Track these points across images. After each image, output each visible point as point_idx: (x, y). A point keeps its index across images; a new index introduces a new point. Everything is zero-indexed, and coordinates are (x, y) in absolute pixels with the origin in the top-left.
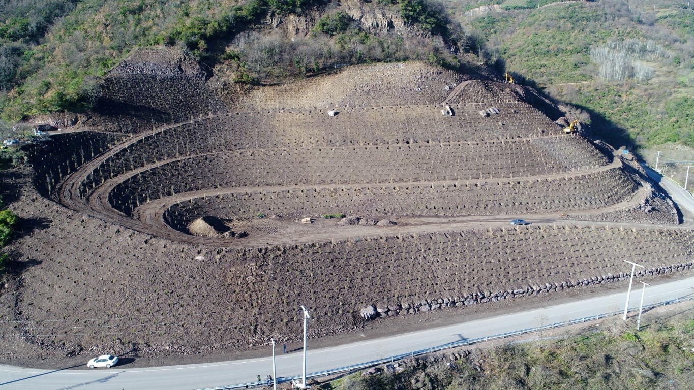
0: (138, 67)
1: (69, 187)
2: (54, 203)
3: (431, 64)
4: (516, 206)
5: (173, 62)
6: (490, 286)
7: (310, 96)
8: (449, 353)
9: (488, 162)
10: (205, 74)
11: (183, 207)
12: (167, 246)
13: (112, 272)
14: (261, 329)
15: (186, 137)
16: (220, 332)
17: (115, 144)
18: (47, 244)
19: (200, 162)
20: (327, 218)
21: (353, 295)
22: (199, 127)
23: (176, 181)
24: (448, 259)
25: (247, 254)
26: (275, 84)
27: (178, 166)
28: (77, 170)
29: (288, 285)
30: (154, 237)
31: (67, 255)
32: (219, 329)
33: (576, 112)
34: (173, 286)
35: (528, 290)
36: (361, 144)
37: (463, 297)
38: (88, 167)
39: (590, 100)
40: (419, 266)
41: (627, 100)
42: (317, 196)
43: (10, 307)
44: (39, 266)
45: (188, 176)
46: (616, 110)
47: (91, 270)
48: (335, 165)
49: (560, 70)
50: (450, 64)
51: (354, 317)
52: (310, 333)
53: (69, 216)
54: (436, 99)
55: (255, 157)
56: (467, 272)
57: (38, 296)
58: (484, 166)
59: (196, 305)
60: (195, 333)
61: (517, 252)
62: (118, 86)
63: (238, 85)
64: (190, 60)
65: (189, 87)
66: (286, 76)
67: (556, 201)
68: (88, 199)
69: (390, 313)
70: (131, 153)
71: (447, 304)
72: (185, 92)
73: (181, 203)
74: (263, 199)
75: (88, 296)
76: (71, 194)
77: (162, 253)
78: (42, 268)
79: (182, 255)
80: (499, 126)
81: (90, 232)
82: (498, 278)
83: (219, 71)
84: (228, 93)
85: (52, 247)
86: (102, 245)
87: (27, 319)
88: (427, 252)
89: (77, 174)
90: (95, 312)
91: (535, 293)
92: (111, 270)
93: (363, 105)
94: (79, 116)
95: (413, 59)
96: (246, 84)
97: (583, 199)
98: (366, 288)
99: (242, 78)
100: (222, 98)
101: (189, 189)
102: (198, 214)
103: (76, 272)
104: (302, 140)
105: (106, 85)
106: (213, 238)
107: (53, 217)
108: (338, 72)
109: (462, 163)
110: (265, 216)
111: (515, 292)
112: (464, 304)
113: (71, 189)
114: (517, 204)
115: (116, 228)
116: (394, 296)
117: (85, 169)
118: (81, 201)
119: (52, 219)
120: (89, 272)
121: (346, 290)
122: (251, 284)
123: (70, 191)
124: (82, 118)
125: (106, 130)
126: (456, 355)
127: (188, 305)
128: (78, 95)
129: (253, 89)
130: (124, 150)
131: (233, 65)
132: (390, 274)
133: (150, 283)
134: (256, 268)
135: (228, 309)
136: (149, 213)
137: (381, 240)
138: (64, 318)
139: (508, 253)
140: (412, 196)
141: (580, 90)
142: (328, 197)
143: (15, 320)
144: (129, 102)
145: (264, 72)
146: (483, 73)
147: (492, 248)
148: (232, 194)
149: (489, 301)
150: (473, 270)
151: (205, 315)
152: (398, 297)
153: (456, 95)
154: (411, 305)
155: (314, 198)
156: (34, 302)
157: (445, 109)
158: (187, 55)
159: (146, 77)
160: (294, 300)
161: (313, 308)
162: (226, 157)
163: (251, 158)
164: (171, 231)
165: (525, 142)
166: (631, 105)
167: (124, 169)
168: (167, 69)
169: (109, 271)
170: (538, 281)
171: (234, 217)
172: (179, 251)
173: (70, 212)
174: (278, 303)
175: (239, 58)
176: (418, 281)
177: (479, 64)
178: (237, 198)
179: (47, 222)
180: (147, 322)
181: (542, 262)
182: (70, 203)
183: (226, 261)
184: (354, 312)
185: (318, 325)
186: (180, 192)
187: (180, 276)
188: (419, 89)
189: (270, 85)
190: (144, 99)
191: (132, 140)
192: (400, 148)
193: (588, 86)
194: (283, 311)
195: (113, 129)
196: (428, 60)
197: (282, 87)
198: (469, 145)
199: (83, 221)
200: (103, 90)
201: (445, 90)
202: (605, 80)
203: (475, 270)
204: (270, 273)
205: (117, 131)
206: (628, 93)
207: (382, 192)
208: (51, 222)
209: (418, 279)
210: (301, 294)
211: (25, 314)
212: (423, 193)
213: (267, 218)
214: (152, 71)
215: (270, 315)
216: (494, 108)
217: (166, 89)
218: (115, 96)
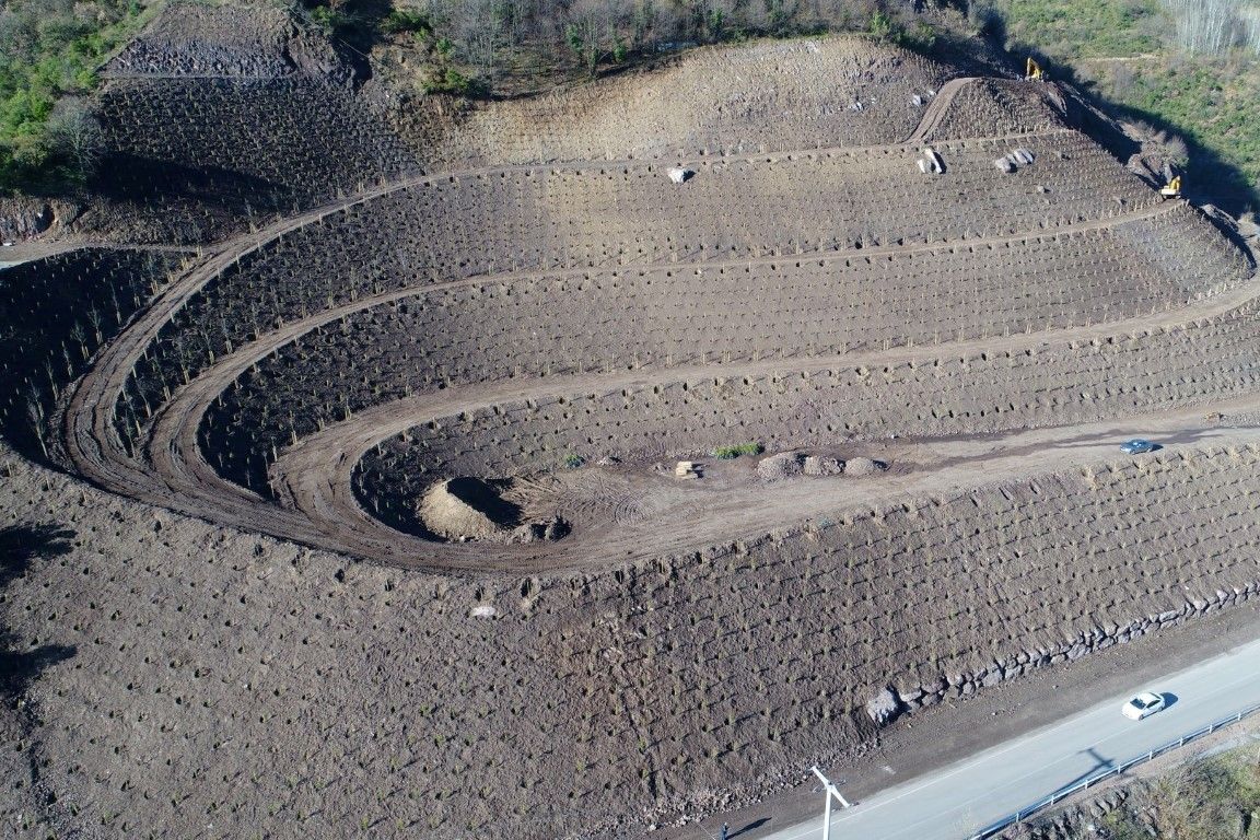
0: (176, 56)
1: (84, 424)
2: (65, 479)
3: (876, 41)
4: (1113, 399)
5: (266, 41)
6: (1113, 609)
7: (612, 125)
8: (1086, 797)
9: (1035, 290)
10: (353, 73)
11: (390, 455)
12: (397, 583)
13: (271, 666)
14: (665, 781)
15: (340, 250)
16: (573, 803)
17: (165, 281)
18: (75, 597)
19: (389, 317)
20: (725, 456)
21: (844, 668)
22: (365, 219)
23: (346, 378)
24: (1020, 554)
25: (592, 590)
26: (524, 96)
27: (341, 333)
28: (91, 369)
29: (701, 659)
30: (357, 561)
31: (139, 625)
32: (571, 795)
33: (1155, 138)
34: (433, 691)
35: (1186, 609)
36: (757, 253)
37: (1065, 643)
38: (118, 356)
39: (1161, 98)
40: (965, 577)
41: (1235, 98)
42: (690, 398)
43: (18, 785)
44: (70, 663)
45: (372, 359)
46: (1214, 120)
47: (212, 663)
48: (711, 313)
49: (1094, 25)
50: (916, 40)
51: (857, 723)
52: (774, 776)
53: (117, 514)
54: (896, 130)
55: (518, 297)
56: (1064, 581)
57: (86, 747)
58: (1030, 300)
59: (502, 738)
60: (515, 812)
61: (1149, 520)
62: (139, 116)
63: (437, 101)
64: (308, 35)
65: (318, 108)
66: (548, 74)
67: (1188, 380)
68: (147, 456)
69: (926, 700)
70: (214, 305)
71: (1036, 662)
72: (311, 122)
73: (384, 444)
74: (570, 416)
75: (222, 736)
76: (98, 442)
77: (387, 604)
78: (79, 667)
79: (438, 605)
80: (1038, 193)
81: (184, 555)
82: (1125, 588)
83: (385, 62)
84: (415, 121)
85: (93, 606)
86: (224, 592)
87: (75, 814)
88: (974, 539)
89: (94, 380)
90: (253, 780)
91: (1198, 613)
92: (266, 660)
93: (740, 148)
94: (54, 206)
95: (839, 30)
96: (456, 96)
97: (1237, 369)
98: (868, 647)
99: (443, 81)
100: (403, 137)
101: (382, 395)
102: (428, 472)
103: (174, 672)
104: (618, 247)
105: (110, 113)
106: (493, 547)
107: (73, 520)
108: (672, 64)
109: (983, 297)
110: (583, 460)
111: (1162, 617)
112: (1067, 658)
113: (93, 426)
114: (1114, 392)
115: (251, 541)
116: (928, 659)
117: (113, 363)
118: (131, 461)
119: (73, 524)
120: (209, 671)
121: (826, 656)
122: (618, 669)
123: (92, 434)
124: (62, 212)
125: (132, 241)
126: (1103, 804)
127: (482, 738)
128: (43, 148)
129: (473, 108)
130: (196, 299)
131: (416, 45)
132: (910, 605)
133: (376, 689)
134: (620, 624)
135: (579, 740)
136: (313, 484)
137: (875, 519)
138: (174, 802)
139: (1133, 525)
140: (901, 389)
141: (1139, 74)
142: (717, 400)
143: (42, 820)
144: (178, 159)
145: (497, 63)
146: (979, 58)
147: (1099, 516)
148: (495, 409)
149: (1115, 643)
150: (1074, 576)
151: (530, 763)
152: (937, 660)
153: (939, 118)
154: (968, 677)
155: (686, 407)
156: (79, 763)
157: (924, 156)
158: (301, 21)
159: (206, 84)
160: (722, 698)
161: (768, 712)
162: (451, 300)
163: (510, 299)
164: (388, 536)
165: (1099, 234)
166: (1243, 108)
167: (211, 353)
168: (254, 60)
169: (262, 662)
170: (1200, 588)
171: (512, 471)
172: (428, 598)
173: (117, 504)
174: (690, 710)
175: (430, 30)
176: (970, 615)
177: (970, 34)
178: (507, 417)
179: (59, 535)
180: (392, 794)
181: (1201, 539)
182: (103, 472)
183: (549, 612)
184: (855, 711)
185: (786, 754)
186: (361, 407)
187: (446, 663)
188: (859, 104)
189: (514, 98)
190: (213, 148)
191: (208, 267)
192: (848, 264)
193: (1156, 66)
194: (704, 729)
195: (150, 235)
196: (869, 30)
197: (544, 103)
198: (990, 248)
199: (158, 526)
200: (103, 128)
201: (913, 107)
202: (1188, 51)
203: (1078, 575)
204: (654, 634)
205: (160, 241)
206: (1236, 83)
207: (835, 381)
208: (72, 534)
209: (968, 610)
210: (734, 680)
211: (65, 801)
212: (921, 379)
213: (589, 466)
214: (215, 65)
215: (678, 743)
216: (1024, 151)
217: (263, 117)
218: (137, 143)
